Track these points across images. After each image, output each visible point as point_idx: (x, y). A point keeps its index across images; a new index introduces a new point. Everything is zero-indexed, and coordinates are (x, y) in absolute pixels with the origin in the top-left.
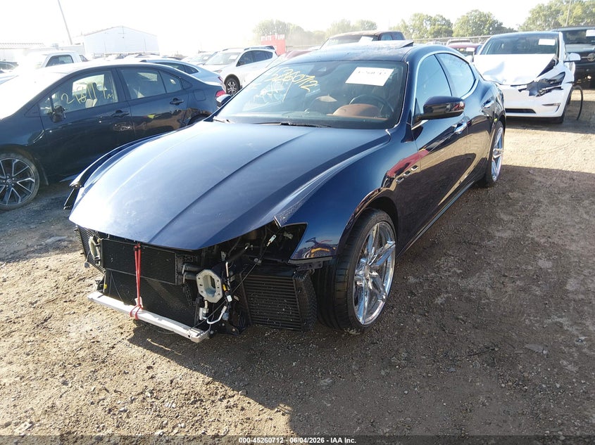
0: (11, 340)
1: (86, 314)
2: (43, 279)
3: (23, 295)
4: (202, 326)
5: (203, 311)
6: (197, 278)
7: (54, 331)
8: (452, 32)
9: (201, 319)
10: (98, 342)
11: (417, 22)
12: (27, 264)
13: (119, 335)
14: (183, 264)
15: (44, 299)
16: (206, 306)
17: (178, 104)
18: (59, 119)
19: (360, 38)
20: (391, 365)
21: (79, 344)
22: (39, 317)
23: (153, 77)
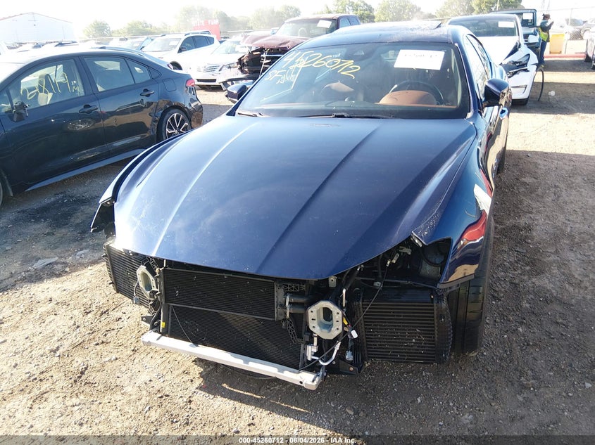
0: (47, 406)
1: (132, 358)
2: (53, 317)
3: (35, 339)
4: (312, 367)
5: (311, 350)
6: (309, 311)
7: (100, 387)
8: (374, 17)
9: (309, 359)
10: (167, 396)
11: (340, 7)
12: (22, 297)
13: (189, 383)
14: (286, 294)
15: (67, 344)
16: (315, 343)
17: (148, 96)
18: (21, 117)
19: (318, 22)
20: (524, 387)
21: (143, 401)
22: (72, 369)
23: (114, 66)
